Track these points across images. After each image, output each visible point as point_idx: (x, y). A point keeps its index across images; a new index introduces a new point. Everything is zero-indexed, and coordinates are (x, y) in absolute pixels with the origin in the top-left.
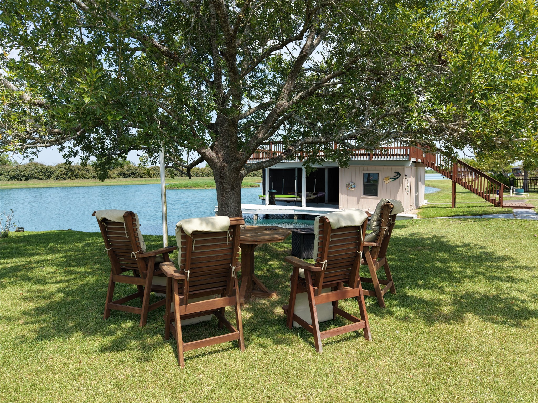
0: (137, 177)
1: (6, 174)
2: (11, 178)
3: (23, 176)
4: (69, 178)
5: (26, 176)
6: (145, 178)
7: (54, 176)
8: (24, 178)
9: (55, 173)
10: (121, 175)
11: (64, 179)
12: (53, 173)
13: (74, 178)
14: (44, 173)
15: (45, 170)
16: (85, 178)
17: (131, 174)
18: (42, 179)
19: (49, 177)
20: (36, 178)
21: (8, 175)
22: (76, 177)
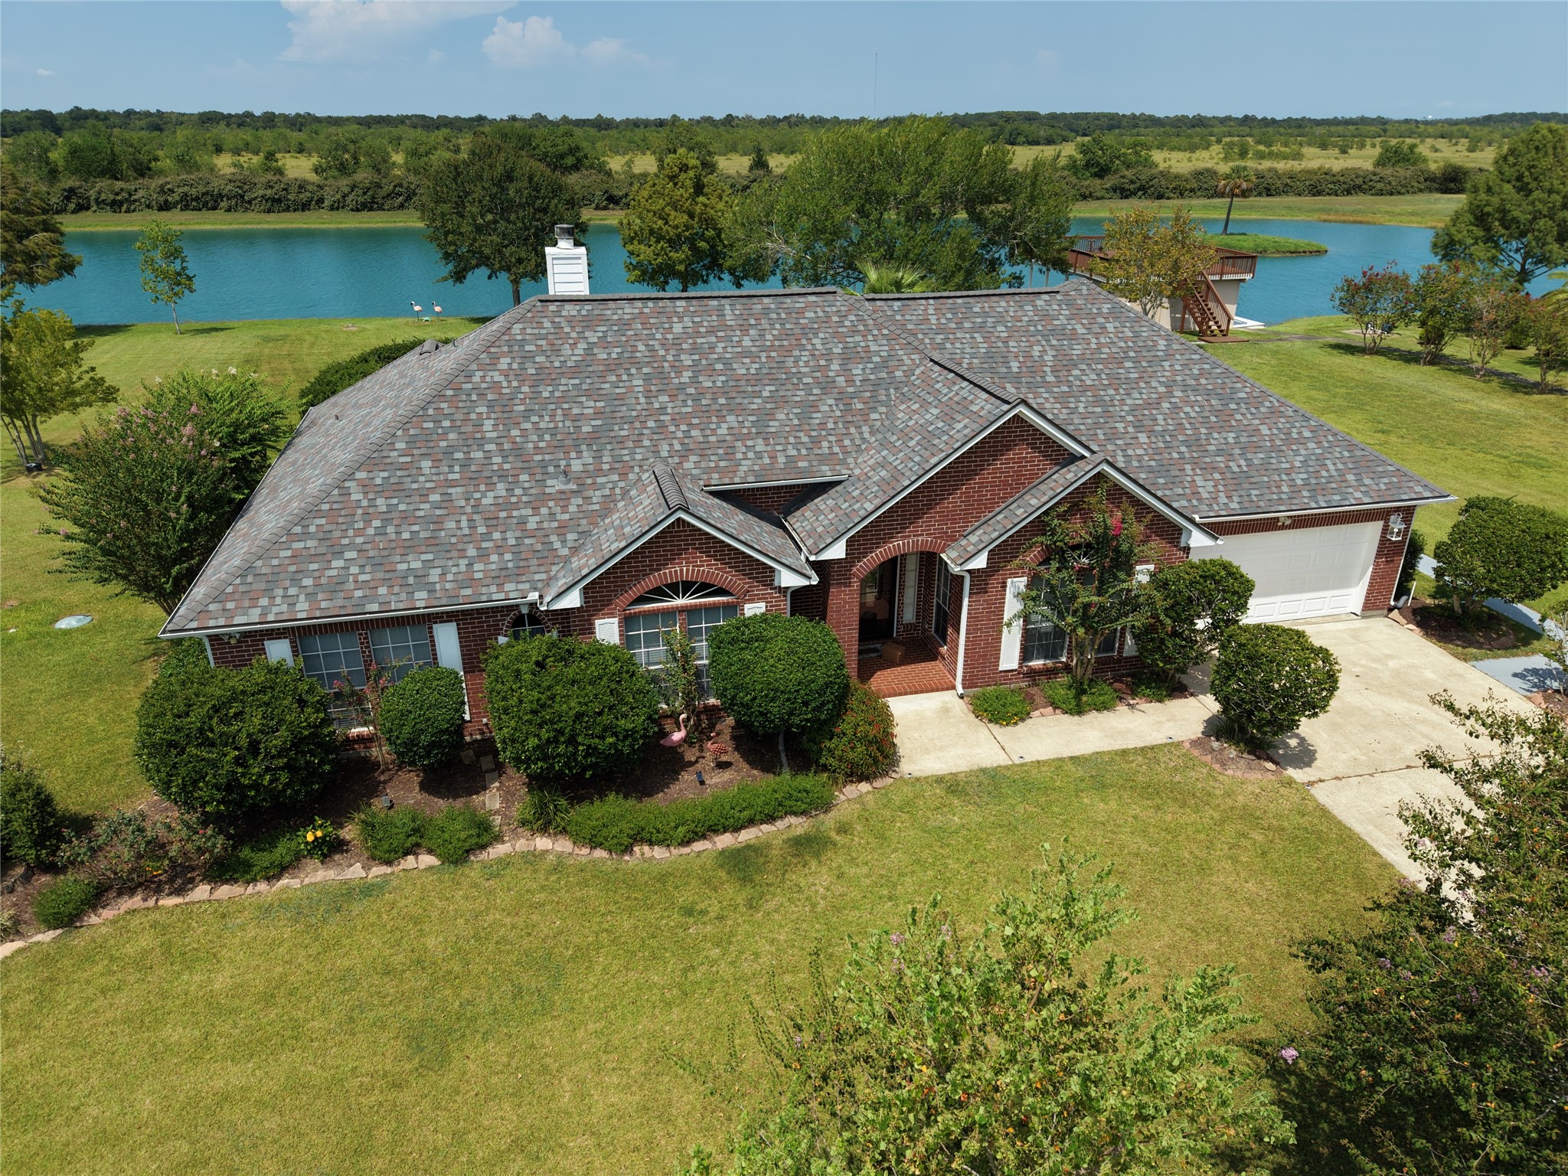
0: (1151, 197)
6: (1168, 198)
17: (1139, 189)
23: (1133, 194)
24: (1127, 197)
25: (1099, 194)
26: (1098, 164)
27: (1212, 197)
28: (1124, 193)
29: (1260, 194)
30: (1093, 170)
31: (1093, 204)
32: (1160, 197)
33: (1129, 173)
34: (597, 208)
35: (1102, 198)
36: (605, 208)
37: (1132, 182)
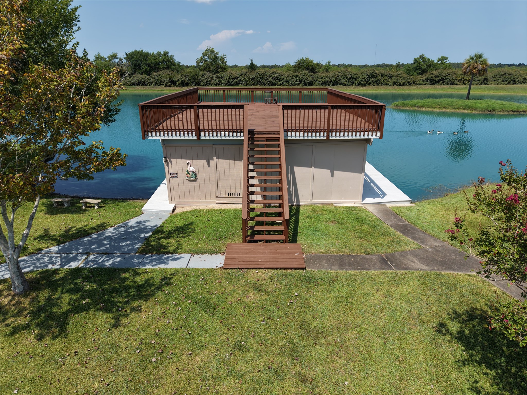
0: (447, 84)
1: (319, 80)
2: (322, 84)
3: (330, 82)
4: (369, 84)
5: (332, 82)
6: (457, 85)
7: (356, 82)
8: (331, 84)
9: (358, 79)
10: (427, 81)
11: (365, 85)
12: (356, 79)
13: (375, 84)
14: (349, 79)
15: (350, 77)
16: (386, 84)
17: (440, 80)
18: (346, 85)
19: (352, 83)
20: (341, 84)
21: (320, 81)
22: (376, 84)
23: (437, 82)
24: (434, 84)
25: (418, 82)
26: (421, 69)
27: (481, 84)
28: (432, 82)
29: (509, 83)
30: (418, 72)
31: (413, 87)
32: (452, 84)
33: (436, 72)
34: (166, 86)
35: (420, 84)
36: (169, 86)
37: (437, 76)
